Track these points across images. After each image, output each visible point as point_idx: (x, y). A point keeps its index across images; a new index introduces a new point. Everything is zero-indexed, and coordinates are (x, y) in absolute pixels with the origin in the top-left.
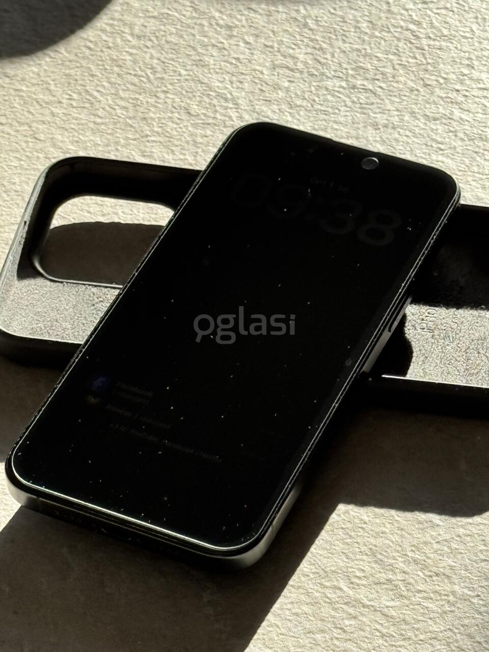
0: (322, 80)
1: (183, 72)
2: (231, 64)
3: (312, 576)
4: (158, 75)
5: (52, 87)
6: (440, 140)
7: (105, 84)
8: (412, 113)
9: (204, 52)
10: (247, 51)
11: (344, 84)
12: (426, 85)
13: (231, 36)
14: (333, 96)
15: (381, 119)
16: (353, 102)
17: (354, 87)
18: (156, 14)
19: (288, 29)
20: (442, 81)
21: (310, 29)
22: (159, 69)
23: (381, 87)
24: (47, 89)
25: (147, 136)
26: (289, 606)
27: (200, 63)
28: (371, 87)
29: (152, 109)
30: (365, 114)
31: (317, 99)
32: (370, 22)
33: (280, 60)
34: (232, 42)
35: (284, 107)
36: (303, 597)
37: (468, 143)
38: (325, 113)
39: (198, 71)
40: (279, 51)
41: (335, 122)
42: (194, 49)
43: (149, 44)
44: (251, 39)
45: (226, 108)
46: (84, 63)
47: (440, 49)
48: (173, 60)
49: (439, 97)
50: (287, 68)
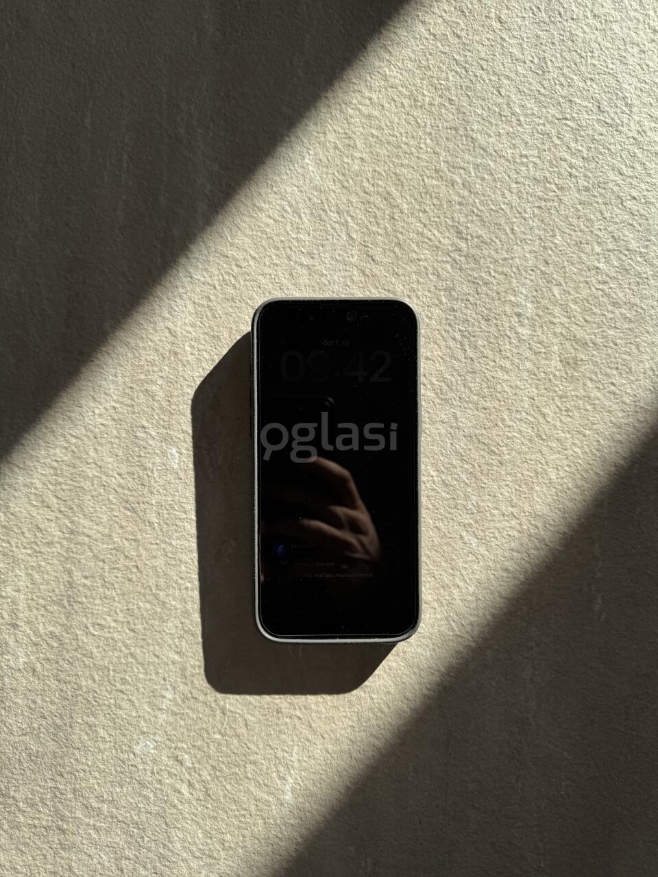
1: (611, 66)
2: (642, 69)
3: (527, 514)
4: (594, 61)
5: (525, 45)
7: (558, 55)
9: (630, 50)
22: (596, 54)
24: (521, 45)
26: (508, 529)
27: (623, 60)
29: (579, 93)
36: (517, 526)
39: (619, 67)
42: (625, 43)
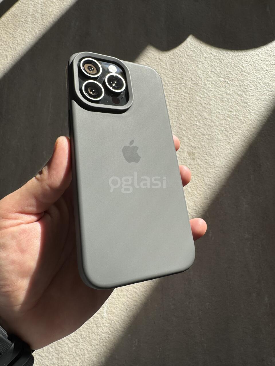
0: (220, 78)
1: (194, 68)
2: (203, 68)
4: (189, 67)
5: (168, 65)
6: (238, 101)
7: (178, 67)
8: (235, 92)
9: (199, 63)
10: (207, 65)
11: (224, 80)
12: (240, 85)
13: (205, 60)
14: (221, 82)
15: (228, 92)
16: (224, 86)
17: (225, 81)
18: (192, 50)
19: (217, 61)
20: (243, 85)
21: (222, 63)
22: (189, 65)
23: (231, 83)
24: (166, 65)
25: (182, 83)
27: (197, 66)
28: (229, 82)
29: (185, 76)
30: (225, 89)
31: (217, 83)
32: (234, 64)
33: (213, 70)
34: (205, 62)
35: (211, 83)
37: (243, 103)
38: (218, 87)
39: (196, 68)
40: (214, 67)
41: (219, 90)
42: (197, 62)
43: (189, 58)
44: (209, 62)
45: (199, 80)
46: (175, 59)
47: (246, 76)
48: (192, 63)
49: (241, 89)
50: (214, 72)
